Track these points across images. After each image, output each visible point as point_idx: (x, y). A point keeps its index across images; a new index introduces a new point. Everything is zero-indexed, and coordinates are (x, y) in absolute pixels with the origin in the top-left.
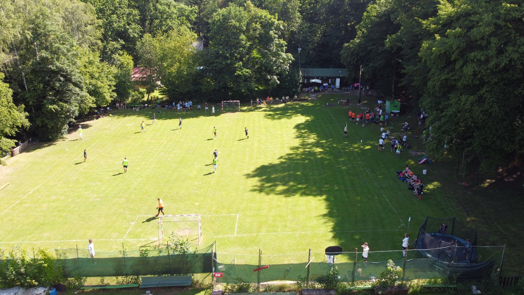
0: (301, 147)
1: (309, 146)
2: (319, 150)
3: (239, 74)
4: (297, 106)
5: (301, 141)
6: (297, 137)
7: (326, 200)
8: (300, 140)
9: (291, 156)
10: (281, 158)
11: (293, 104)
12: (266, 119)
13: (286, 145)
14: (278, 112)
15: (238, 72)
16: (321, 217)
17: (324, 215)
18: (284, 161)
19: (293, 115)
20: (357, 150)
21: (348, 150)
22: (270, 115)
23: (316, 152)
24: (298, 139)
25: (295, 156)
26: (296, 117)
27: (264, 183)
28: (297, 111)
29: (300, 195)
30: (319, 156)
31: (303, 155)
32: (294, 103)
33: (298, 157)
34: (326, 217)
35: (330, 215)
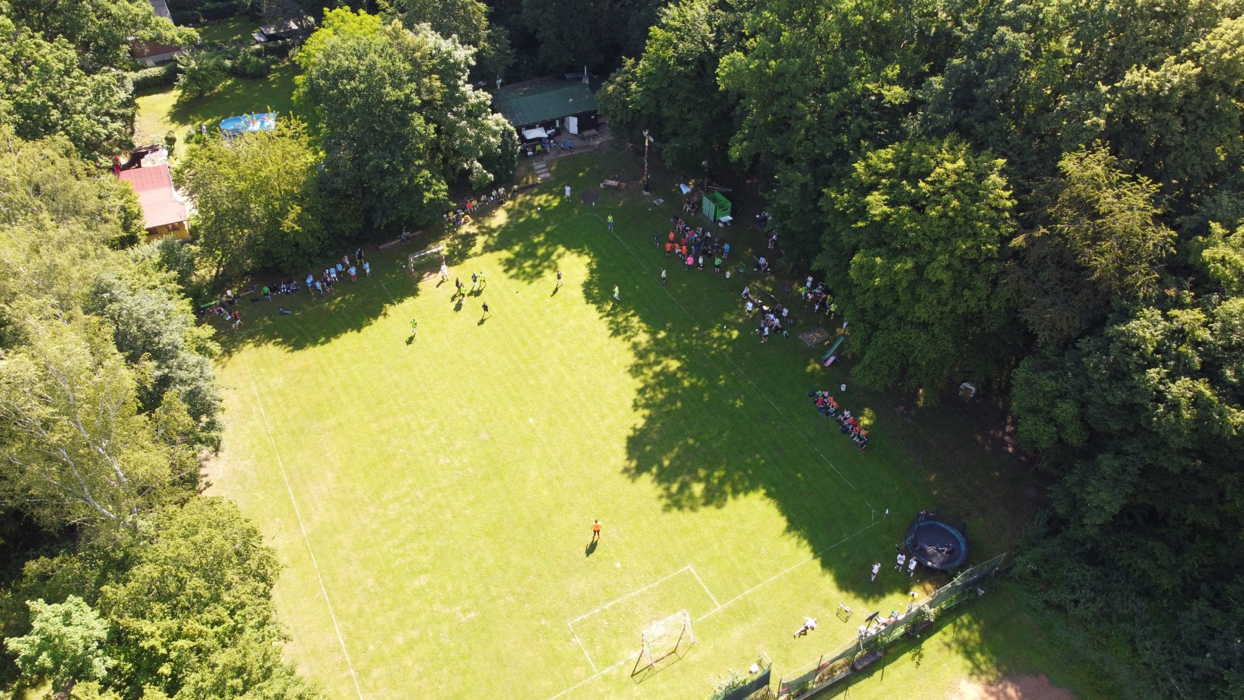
0: (641, 362)
1: (652, 357)
2: (674, 364)
3: (431, 200)
4: (535, 216)
5: (628, 345)
6: (616, 333)
7: (769, 494)
8: (624, 340)
9: (647, 396)
10: (636, 406)
11: (521, 204)
12: (513, 280)
13: (615, 362)
14: (517, 248)
15: (428, 195)
16: (787, 536)
17: (788, 530)
18: (647, 412)
19: (552, 253)
20: (725, 347)
21: (713, 352)
22: (509, 264)
23: (675, 374)
24: (620, 338)
25: (652, 394)
26: (562, 260)
27: (665, 485)
28: (548, 234)
29: (734, 497)
30: (686, 383)
31: (660, 384)
32: (519, 200)
33: (660, 396)
34: (793, 533)
35: (794, 525)
